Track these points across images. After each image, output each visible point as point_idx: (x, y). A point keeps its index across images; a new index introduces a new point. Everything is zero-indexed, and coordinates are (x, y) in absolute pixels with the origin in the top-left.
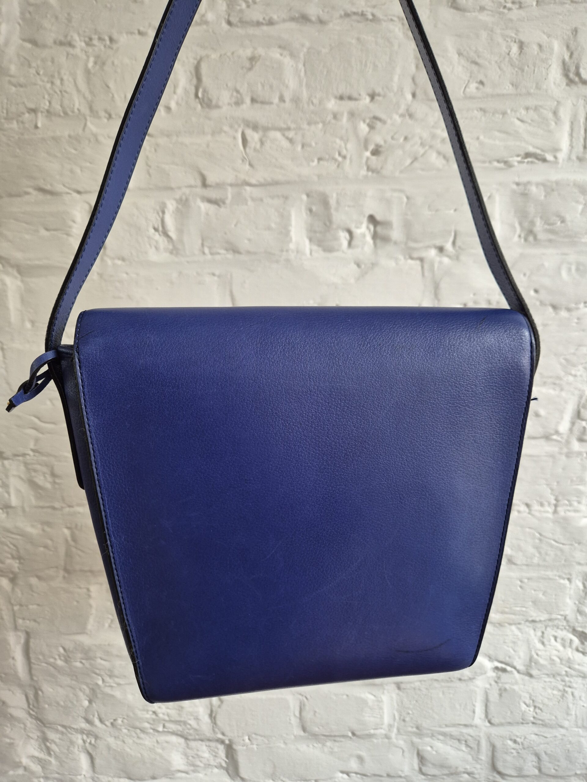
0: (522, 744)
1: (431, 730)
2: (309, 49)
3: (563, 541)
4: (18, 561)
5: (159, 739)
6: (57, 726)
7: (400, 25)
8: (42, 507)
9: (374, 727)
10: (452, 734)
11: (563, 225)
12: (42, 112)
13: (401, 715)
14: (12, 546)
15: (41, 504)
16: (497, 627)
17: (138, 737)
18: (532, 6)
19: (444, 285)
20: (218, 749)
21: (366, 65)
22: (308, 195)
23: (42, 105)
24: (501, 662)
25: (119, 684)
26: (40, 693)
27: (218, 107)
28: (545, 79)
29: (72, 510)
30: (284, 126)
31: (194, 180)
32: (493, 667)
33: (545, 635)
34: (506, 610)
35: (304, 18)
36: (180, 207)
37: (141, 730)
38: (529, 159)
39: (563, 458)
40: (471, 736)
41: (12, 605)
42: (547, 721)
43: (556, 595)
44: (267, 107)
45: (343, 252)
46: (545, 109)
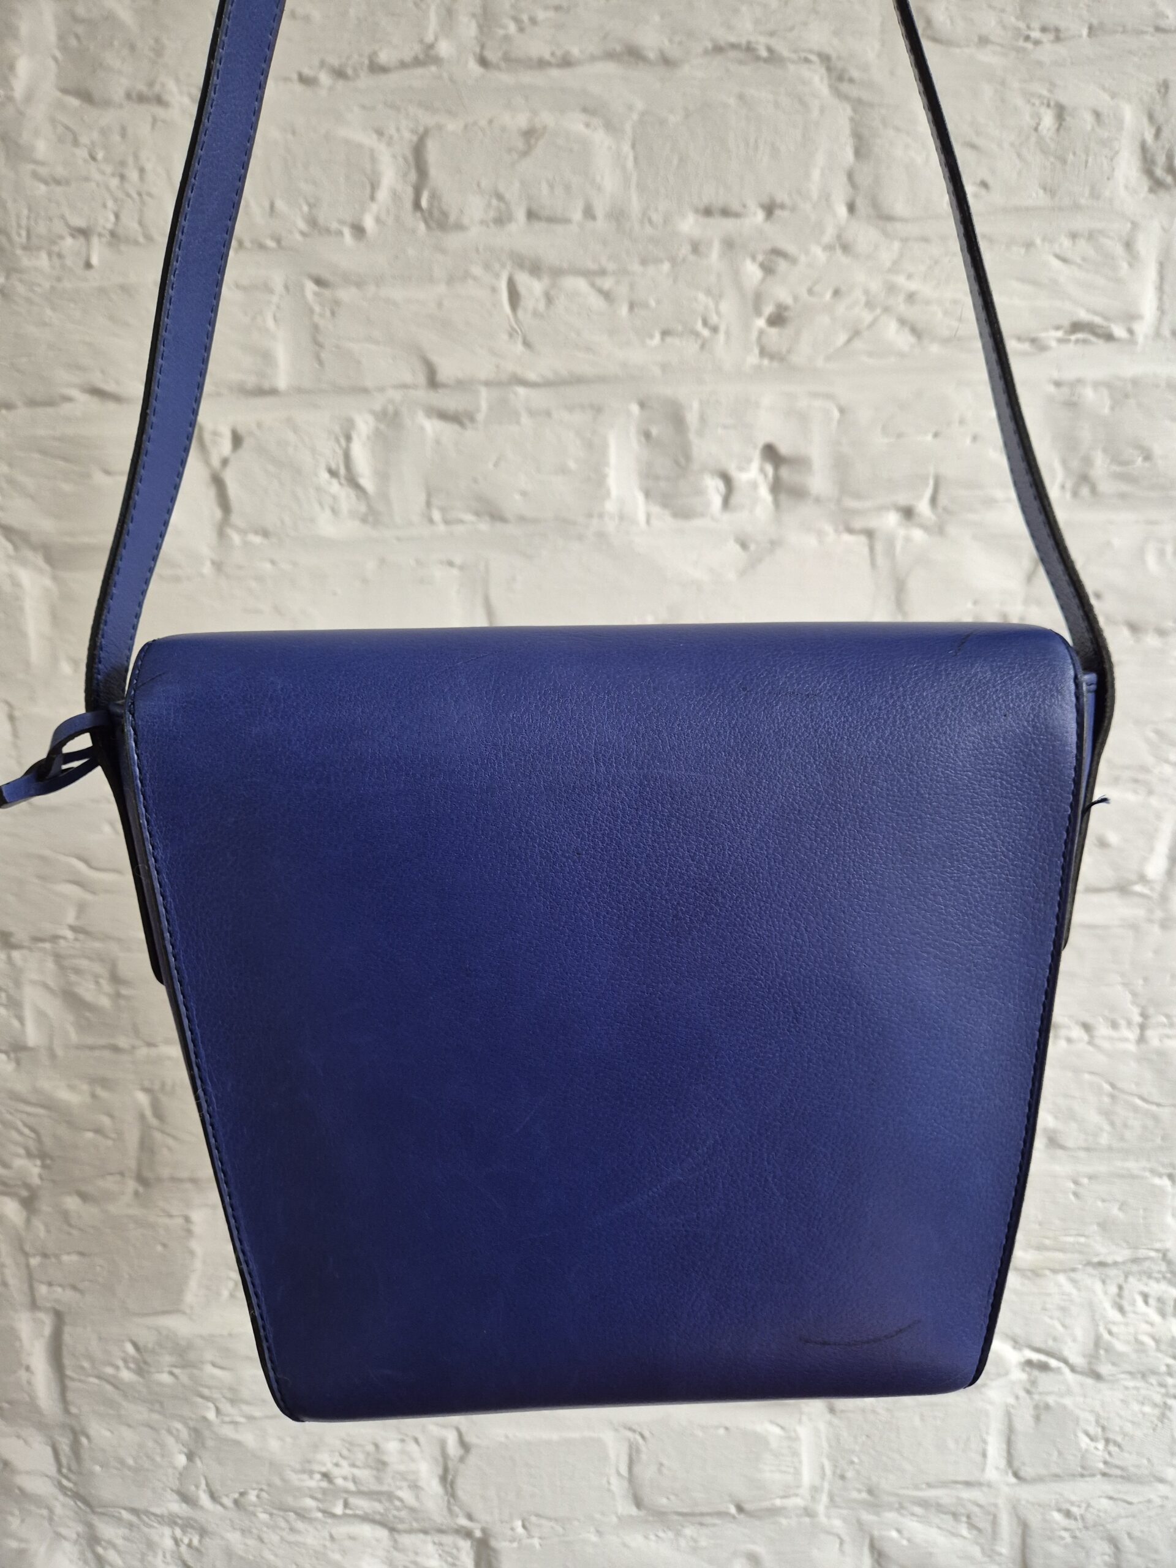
0: (1083, 1517)
1: (897, 1495)
2: (643, 114)
3: (1156, 1099)
4: (38, 1162)
5: (334, 1531)
6: (117, 1509)
7: (823, 71)
8: (92, 1048)
9: (781, 1493)
10: (942, 1502)
11: (1147, 465)
12: (100, 235)
13: (836, 1466)
14: (26, 1131)
15: (90, 1040)
16: (1029, 1278)
17: (292, 1530)
18: (1080, 36)
19: (914, 584)
20: (458, 1549)
21: (756, 148)
22: (642, 405)
23: (101, 221)
24: (1038, 1350)
25: (251, 1418)
26: (84, 1440)
27: (460, 227)
28: (1108, 179)
29: (153, 1052)
30: (592, 266)
31: (411, 373)
32: (1023, 1360)
33: (1126, 1293)
34: (1047, 1242)
35: (633, 54)
36: (382, 427)
37: (296, 1513)
38: (1080, 336)
39: (1156, 929)
40: (979, 1505)
41: (26, 1255)
42: (1132, 1469)
43: (1145, 1210)
44: (559, 229)
45: (713, 518)
46: (1108, 237)
